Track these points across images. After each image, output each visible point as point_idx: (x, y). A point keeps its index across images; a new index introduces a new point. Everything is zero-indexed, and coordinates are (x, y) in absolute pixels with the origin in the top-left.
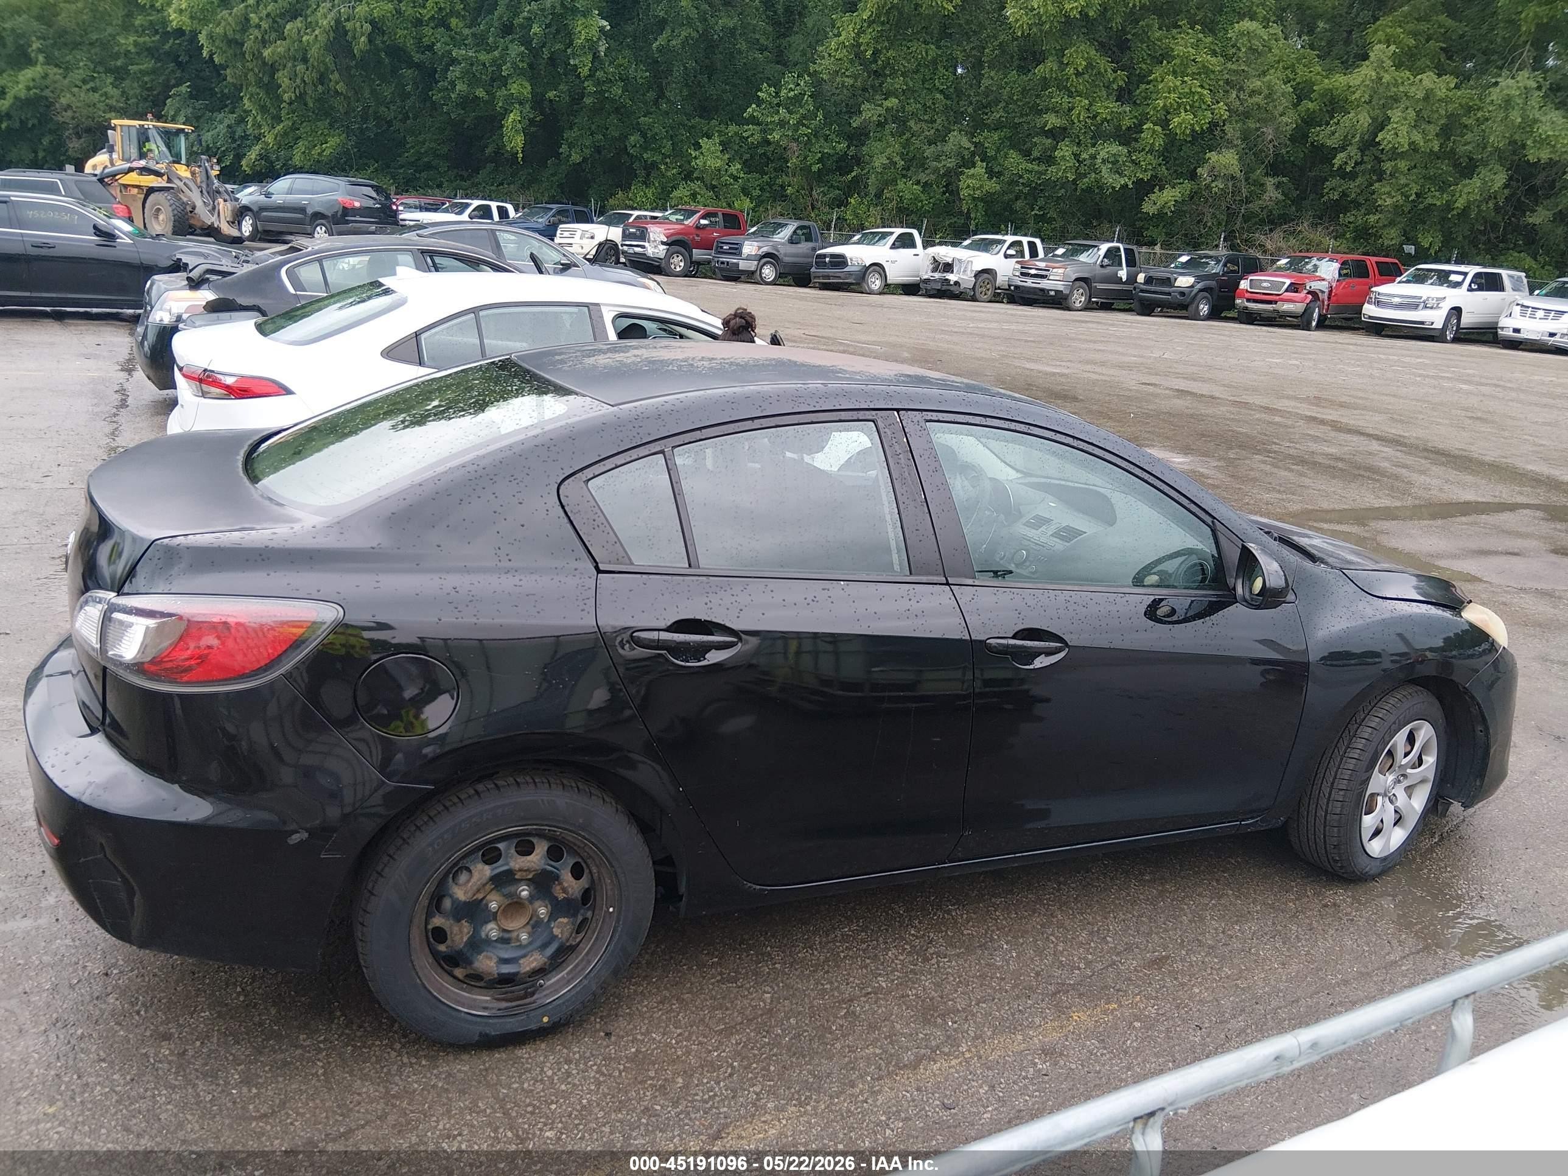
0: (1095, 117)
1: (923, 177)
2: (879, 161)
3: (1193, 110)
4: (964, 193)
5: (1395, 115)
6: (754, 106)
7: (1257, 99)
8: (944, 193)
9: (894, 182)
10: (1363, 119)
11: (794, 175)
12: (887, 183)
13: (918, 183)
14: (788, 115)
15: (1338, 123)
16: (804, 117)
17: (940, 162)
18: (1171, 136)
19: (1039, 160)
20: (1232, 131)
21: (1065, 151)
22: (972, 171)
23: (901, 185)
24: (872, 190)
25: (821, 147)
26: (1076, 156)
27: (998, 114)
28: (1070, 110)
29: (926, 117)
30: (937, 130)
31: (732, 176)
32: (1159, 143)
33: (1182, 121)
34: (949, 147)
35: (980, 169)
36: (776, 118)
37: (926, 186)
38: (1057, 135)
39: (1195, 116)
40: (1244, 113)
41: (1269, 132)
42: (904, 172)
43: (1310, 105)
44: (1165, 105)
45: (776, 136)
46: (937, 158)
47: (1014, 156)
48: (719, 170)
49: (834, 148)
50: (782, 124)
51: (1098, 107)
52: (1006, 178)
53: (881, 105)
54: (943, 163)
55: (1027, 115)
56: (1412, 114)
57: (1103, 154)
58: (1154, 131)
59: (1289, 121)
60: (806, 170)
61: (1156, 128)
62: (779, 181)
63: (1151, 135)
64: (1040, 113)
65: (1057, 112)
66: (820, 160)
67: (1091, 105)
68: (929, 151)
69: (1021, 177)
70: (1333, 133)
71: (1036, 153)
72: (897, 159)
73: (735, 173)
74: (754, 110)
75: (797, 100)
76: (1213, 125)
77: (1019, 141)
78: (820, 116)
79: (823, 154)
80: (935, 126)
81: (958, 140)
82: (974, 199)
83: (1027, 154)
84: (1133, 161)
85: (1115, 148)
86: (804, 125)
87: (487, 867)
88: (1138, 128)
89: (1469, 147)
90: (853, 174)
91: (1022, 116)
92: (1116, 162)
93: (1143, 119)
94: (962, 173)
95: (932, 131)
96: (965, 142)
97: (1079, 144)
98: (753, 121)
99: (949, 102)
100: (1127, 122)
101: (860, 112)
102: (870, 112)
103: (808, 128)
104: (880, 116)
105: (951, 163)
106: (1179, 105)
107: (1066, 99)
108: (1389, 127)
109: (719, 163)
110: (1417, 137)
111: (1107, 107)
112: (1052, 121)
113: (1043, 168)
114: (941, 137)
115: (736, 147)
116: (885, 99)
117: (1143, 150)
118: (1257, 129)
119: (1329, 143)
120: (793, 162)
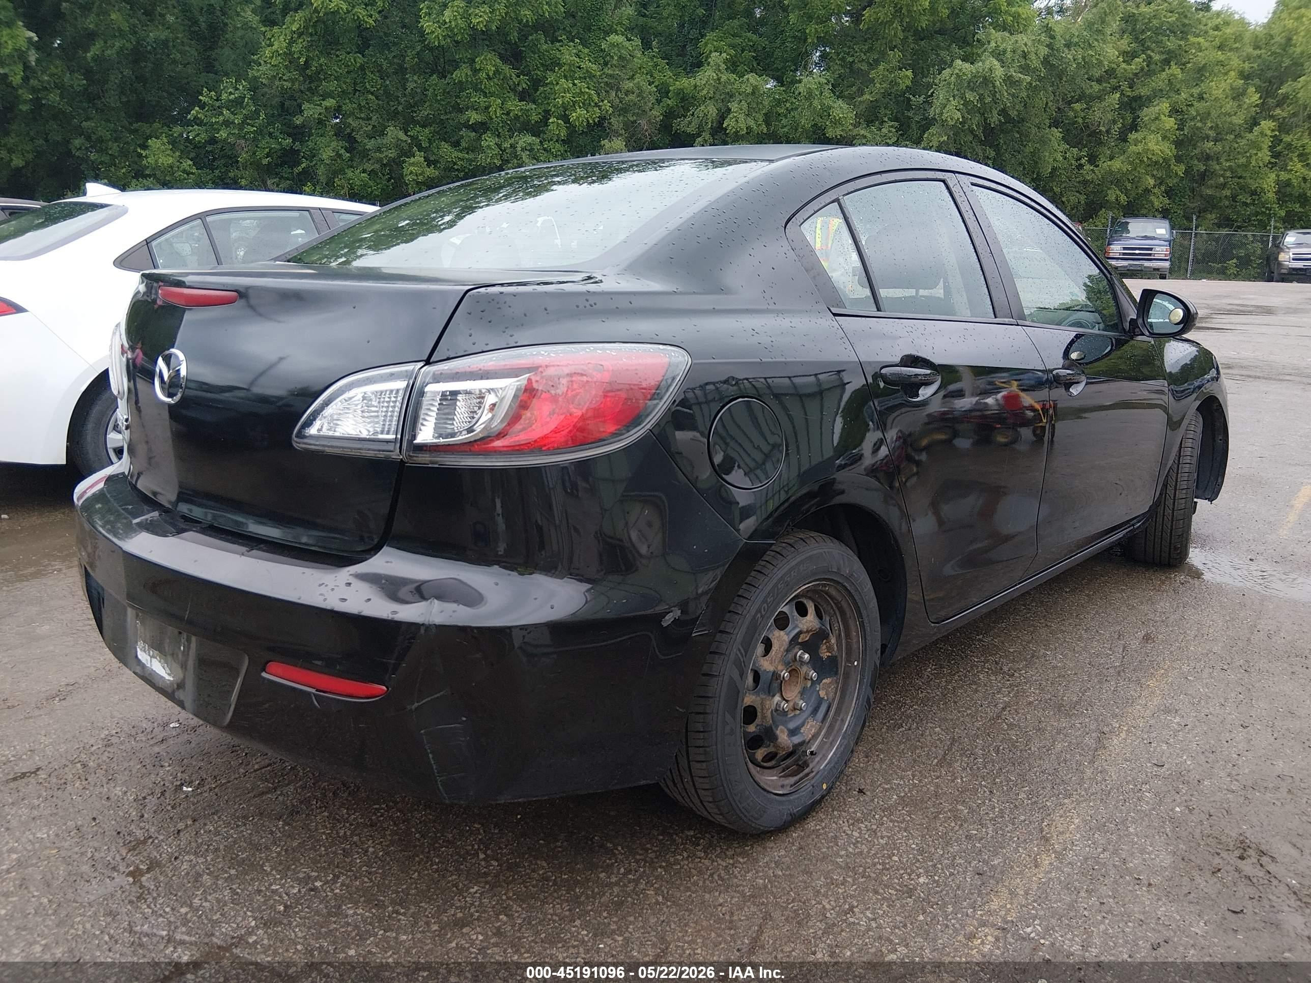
0: (508, 114)
1: (369, 167)
2: (326, 154)
3: (586, 105)
4: (408, 178)
5: (734, 106)
6: (197, 108)
7: (632, 97)
8: (389, 180)
9: (342, 171)
10: (711, 110)
11: (245, 169)
12: (335, 173)
13: (364, 171)
14: (232, 117)
15: (693, 115)
16: (246, 117)
17: (381, 152)
18: (571, 127)
19: (468, 150)
20: (616, 123)
21: (489, 141)
22: (412, 160)
23: (350, 174)
24: (323, 179)
25: (266, 143)
26: (499, 146)
27: (424, 112)
28: (487, 108)
29: (362, 115)
30: (374, 126)
31: (184, 171)
32: (563, 133)
33: (579, 115)
34: (387, 140)
35: (419, 157)
36: (221, 118)
37: (373, 173)
38: (481, 128)
39: (588, 112)
40: (622, 109)
41: (643, 122)
42: (350, 163)
43: (669, 102)
44: (563, 103)
45: (223, 134)
46: (379, 150)
47: (445, 148)
48: (171, 167)
49: (280, 143)
50: (227, 123)
51: (509, 105)
52: (442, 165)
53: (320, 105)
54: (385, 154)
55: (450, 113)
56: (744, 105)
57: (521, 143)
58: (558, 125)
59: (657, 113)
60: (257, 165)
61: (560, 121)
62: (231, 175)
63: (555, 126)
64: (461, 111)
65: (476, 110)
66: (268, 155)
67: (502, 104)
68: (370, 144)
69: (455, 164)
70: (690, 123)
71: (464, 144)
72: (342, 151)
73: (188, 168)
74: (197, 112)
75: (238, 103)
76: (602, 119)
77: (448, 134)
78: (262, 116)
79: (271, 149)
80: (372, 122)
81: (394, 133)
82: (418, 183)
83: (456, 144)
84: (545, 149)
85: (529, 139)
86: (248, 124)
87: (782, 633)
88: (545, 121)
89: (786, 130)
90: (303, 165)
91: (446, 113)
92: (531, 150)
93: (547, 114)
94: (404, 162)
95: (370, 128)
96: (402, 135)
97: (499, 136)
98: (197, 121)
99: (380, 102)
100: (535, 118)
101: (301, 111)
102: (311, 111)
103: (253, 126)
104: (320, 114)
105: (392, 154)
106: (574, 103)
107: (482, 99)
108: (731, 116)
109: (171, 160)
110: (752, 123)
111: (515, 106)
112: (474, 117)
113: (471, 156)
114: (380, 132)
115: (182, 147)
116: (323, 100)
117: (552, 140)
118: (635, 122)
119: (689, 130)
120: (243, 157)
